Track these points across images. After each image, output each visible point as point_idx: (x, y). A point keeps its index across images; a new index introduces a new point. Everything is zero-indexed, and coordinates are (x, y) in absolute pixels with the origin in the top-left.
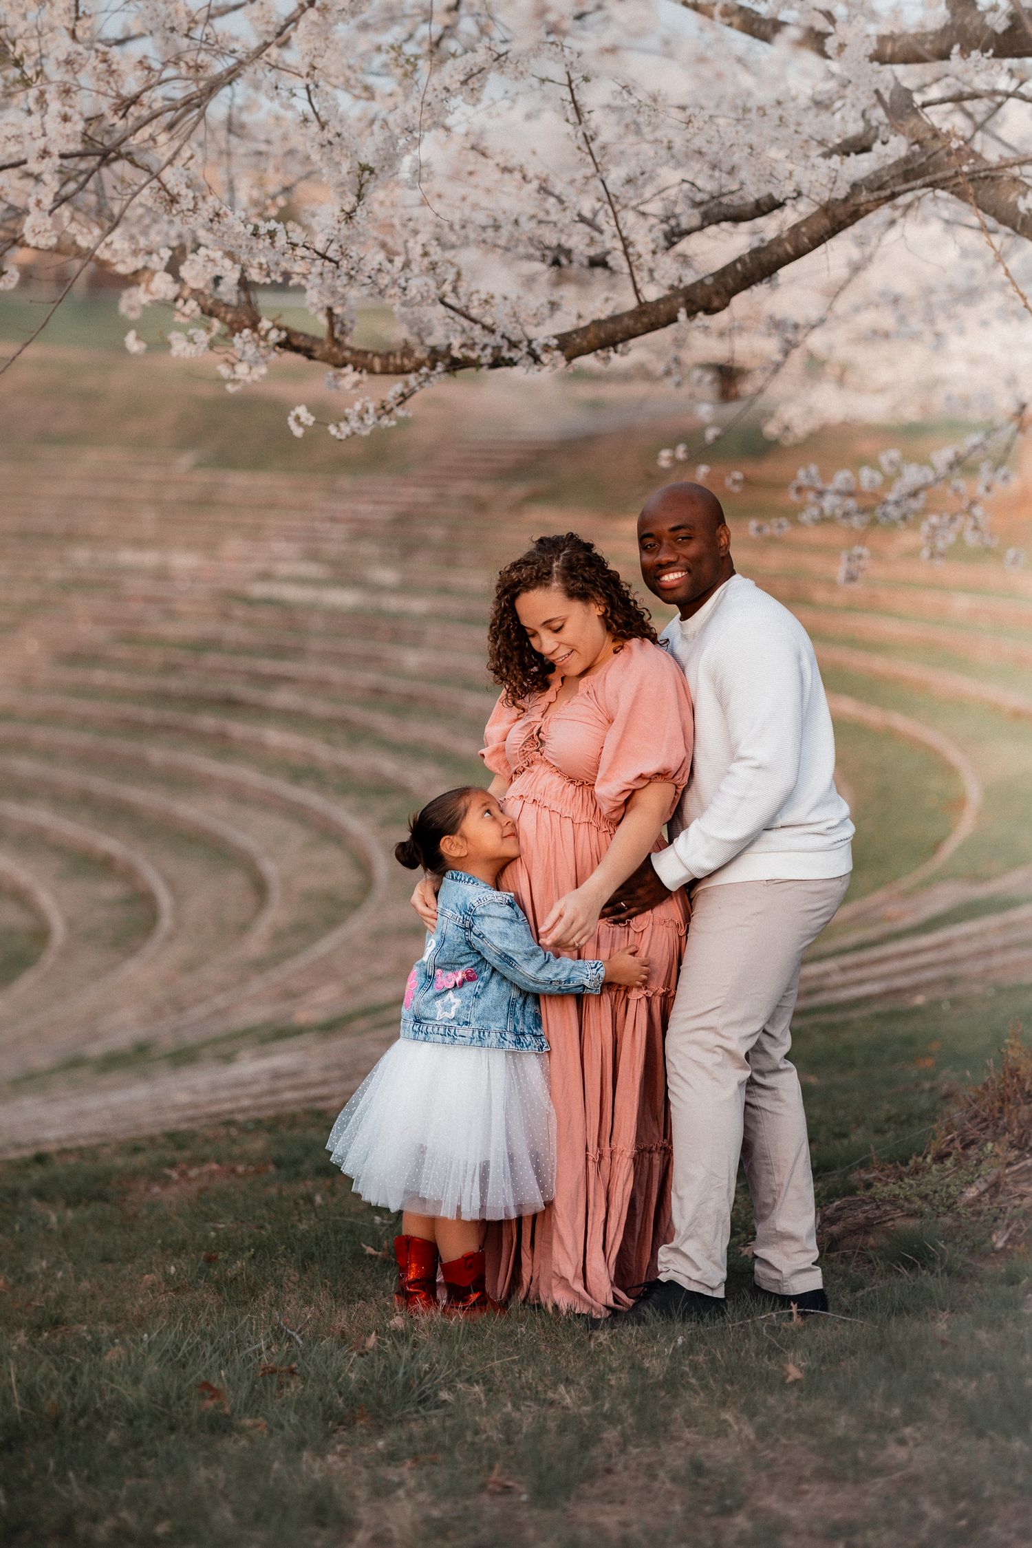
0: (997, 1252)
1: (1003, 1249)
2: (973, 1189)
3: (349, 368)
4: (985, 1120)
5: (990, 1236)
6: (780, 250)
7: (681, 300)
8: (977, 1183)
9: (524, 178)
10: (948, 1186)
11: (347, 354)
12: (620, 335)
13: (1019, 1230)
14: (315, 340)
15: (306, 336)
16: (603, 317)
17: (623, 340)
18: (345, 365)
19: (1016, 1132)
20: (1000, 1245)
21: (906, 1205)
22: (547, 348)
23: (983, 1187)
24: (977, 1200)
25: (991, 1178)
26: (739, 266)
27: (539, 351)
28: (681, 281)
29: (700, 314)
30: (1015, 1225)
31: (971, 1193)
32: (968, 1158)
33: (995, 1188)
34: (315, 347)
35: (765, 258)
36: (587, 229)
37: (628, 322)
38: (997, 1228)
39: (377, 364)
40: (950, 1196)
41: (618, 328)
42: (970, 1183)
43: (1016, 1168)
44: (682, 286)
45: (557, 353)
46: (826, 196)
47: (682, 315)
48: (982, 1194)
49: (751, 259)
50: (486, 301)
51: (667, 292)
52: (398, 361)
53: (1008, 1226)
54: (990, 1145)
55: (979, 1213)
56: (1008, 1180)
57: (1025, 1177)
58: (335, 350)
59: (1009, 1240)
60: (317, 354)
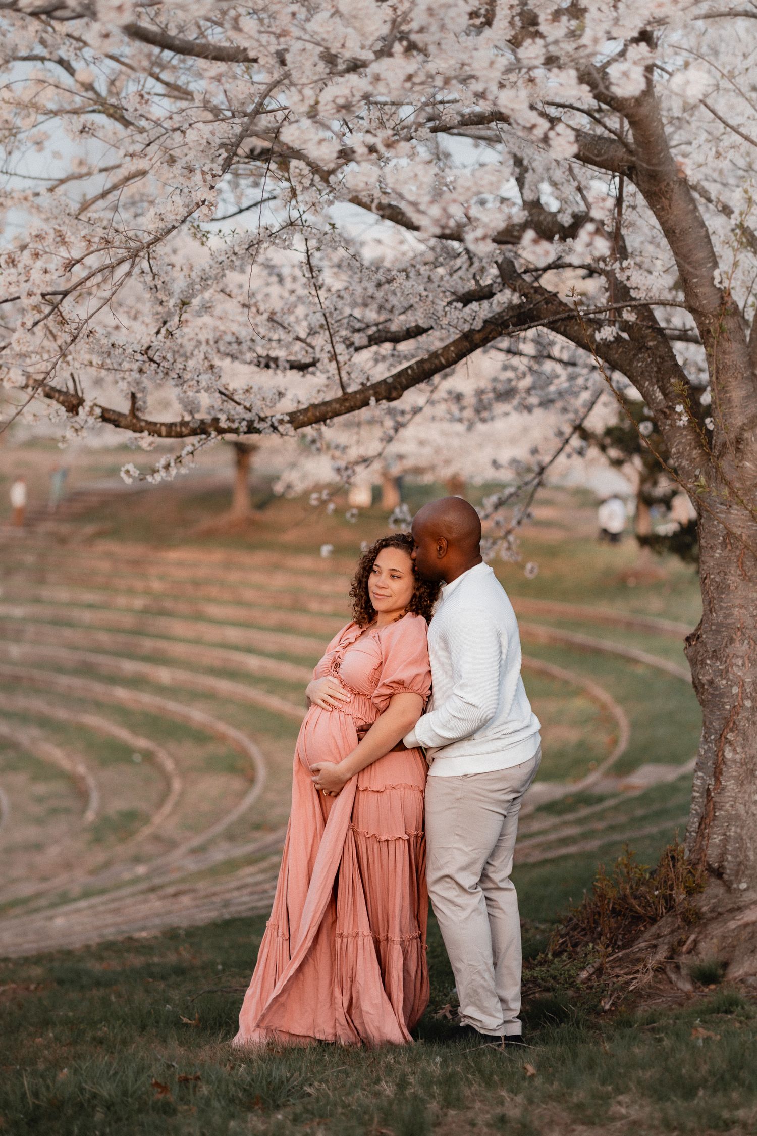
0: (605, 1012)
1: (610, 1010)
2: (585, 972)
3: (146, 433)
4: (584, 929)
5: (600, 1001)
6: (436, 362)
7: (371, 392)
8: (587, 968)
9: (258, 311)
10: (569, 971)
11: (143, 424)
12: (330, 414)
13: (618, 998)
14: (120, 414)
15: (114, 412)
16: (317, 402)
17: (331, 418)
18: (141, 431)
19: (608, 935)
20: (607, 1007)
21: (543, 983)
22: (281, 421)
23: (592, 971)
24: (589, 979)
25: (596, 965)
26: (410, 371)
27: (276, 424)
28: (368, 379)
29: (384, 401)
30: (616, 995)
31: (584, 975)
32: (577, 953)
33: (599, 971)
34: (121, 419)
35: (427, 366)
36: (304, 345)
37: (336, 406)
38: (604, 997)
39: (164, 430)
40: (570, 977)
41: (329, 409)
42: (583, 969)
43: (611, 958)
44: (369, 384)
45: (289, 425)
46: (466, 328)
47: (373, 401)
48: (591, 975)
49: (418, 366)
50: (247, 391)
51: (360, 387)
52: (178, 429)
53: (611, 995)
54: (591, 945)
55: (591, 988)
56: (607, 966)
57: (618, 964)
58: (134, 421)
59: (613, 1004)
60: (122, 424)
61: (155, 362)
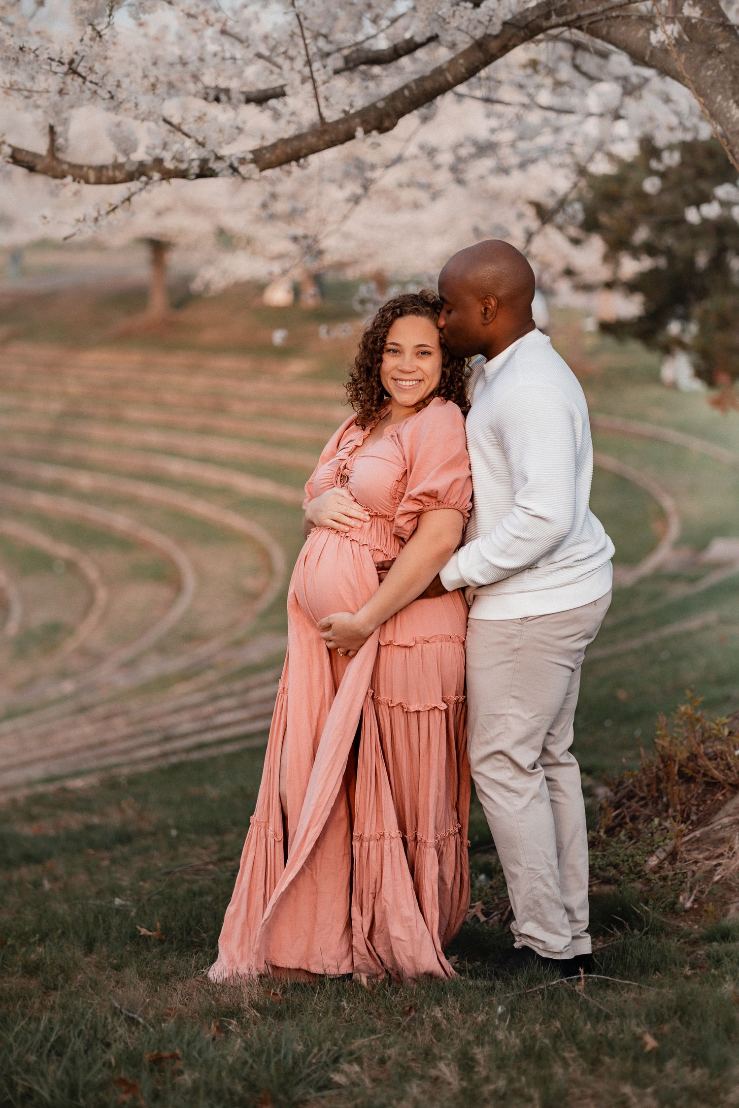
0: (686, 911)
1: (691, 908)
2: (654, 858)
3: (69, 179)
4: (643, 798)
5: (677, 897)
6: (441, 79)
7: (358, 120)
8: (657, 852)
9: (207, 22)
10: (633, 856)
11: (65, 167)
12: (304, 151)
13: (702, 892)
14: (35, 155)
15: (27, 152)
16: (286, 136)
17: (306, 156)
18: (63, 176)
19: (679, 807)
20: (688, 905)
21: (602, 873)
22: (242, 161)
23: (663, 856)
24: (660, 866)
25: (668, 848)
26: (406, 92)
27: (236, 164)
28: (351, 106)
29: (374, 133)
30: (697, 888)
31: (653, 861)
32: (639, 832)
33: (673, 856)
34: (37, 161)
35: (428, 85)
36: (268, 64)
37: (312, 140)
38: (683, 890)
39: (92, 176)
40: (637, 864)
41: (303, 145)
42: (651, 853)
43: (687, 838)
44: (352, 111)
45: (252, 166)
46: (479, 34)
47: (359, 132)
48: (661, 862)
49: (417, 86)
50: (200, 118)
51: (342, 115)
52: (111, 173)
53: (692, 890)
54: (656, 821)
55: (665, 878)
56: (683, 849)
57: (695, 846)
58: (55, 163)
59: (695, 900)
60: (38, 167)
61: (80, 75)
